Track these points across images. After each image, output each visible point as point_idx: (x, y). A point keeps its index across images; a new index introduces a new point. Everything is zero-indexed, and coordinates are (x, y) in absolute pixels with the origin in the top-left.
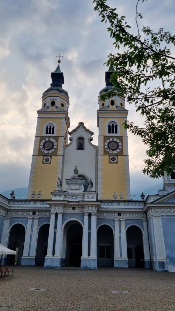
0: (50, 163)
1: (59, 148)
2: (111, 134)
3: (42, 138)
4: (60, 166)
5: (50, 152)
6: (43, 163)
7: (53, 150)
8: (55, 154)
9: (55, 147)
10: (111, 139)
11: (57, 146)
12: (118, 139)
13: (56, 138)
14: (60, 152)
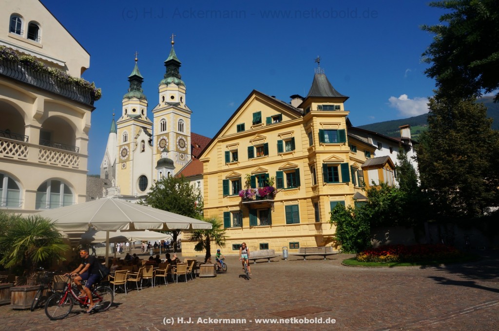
0: (126, 168)
1: (130, 153)
2: (163, 132)
3: (121, 146)
4: (132, 169)
5: (125, 158)
6: (122, 169)
7: (127, 156)
8: (128, 160)
9: (128, 153)
10: (162, 138)
11: (129, 152)
12: (166, 136)
13: (128, 145)
14: (131, 158)
